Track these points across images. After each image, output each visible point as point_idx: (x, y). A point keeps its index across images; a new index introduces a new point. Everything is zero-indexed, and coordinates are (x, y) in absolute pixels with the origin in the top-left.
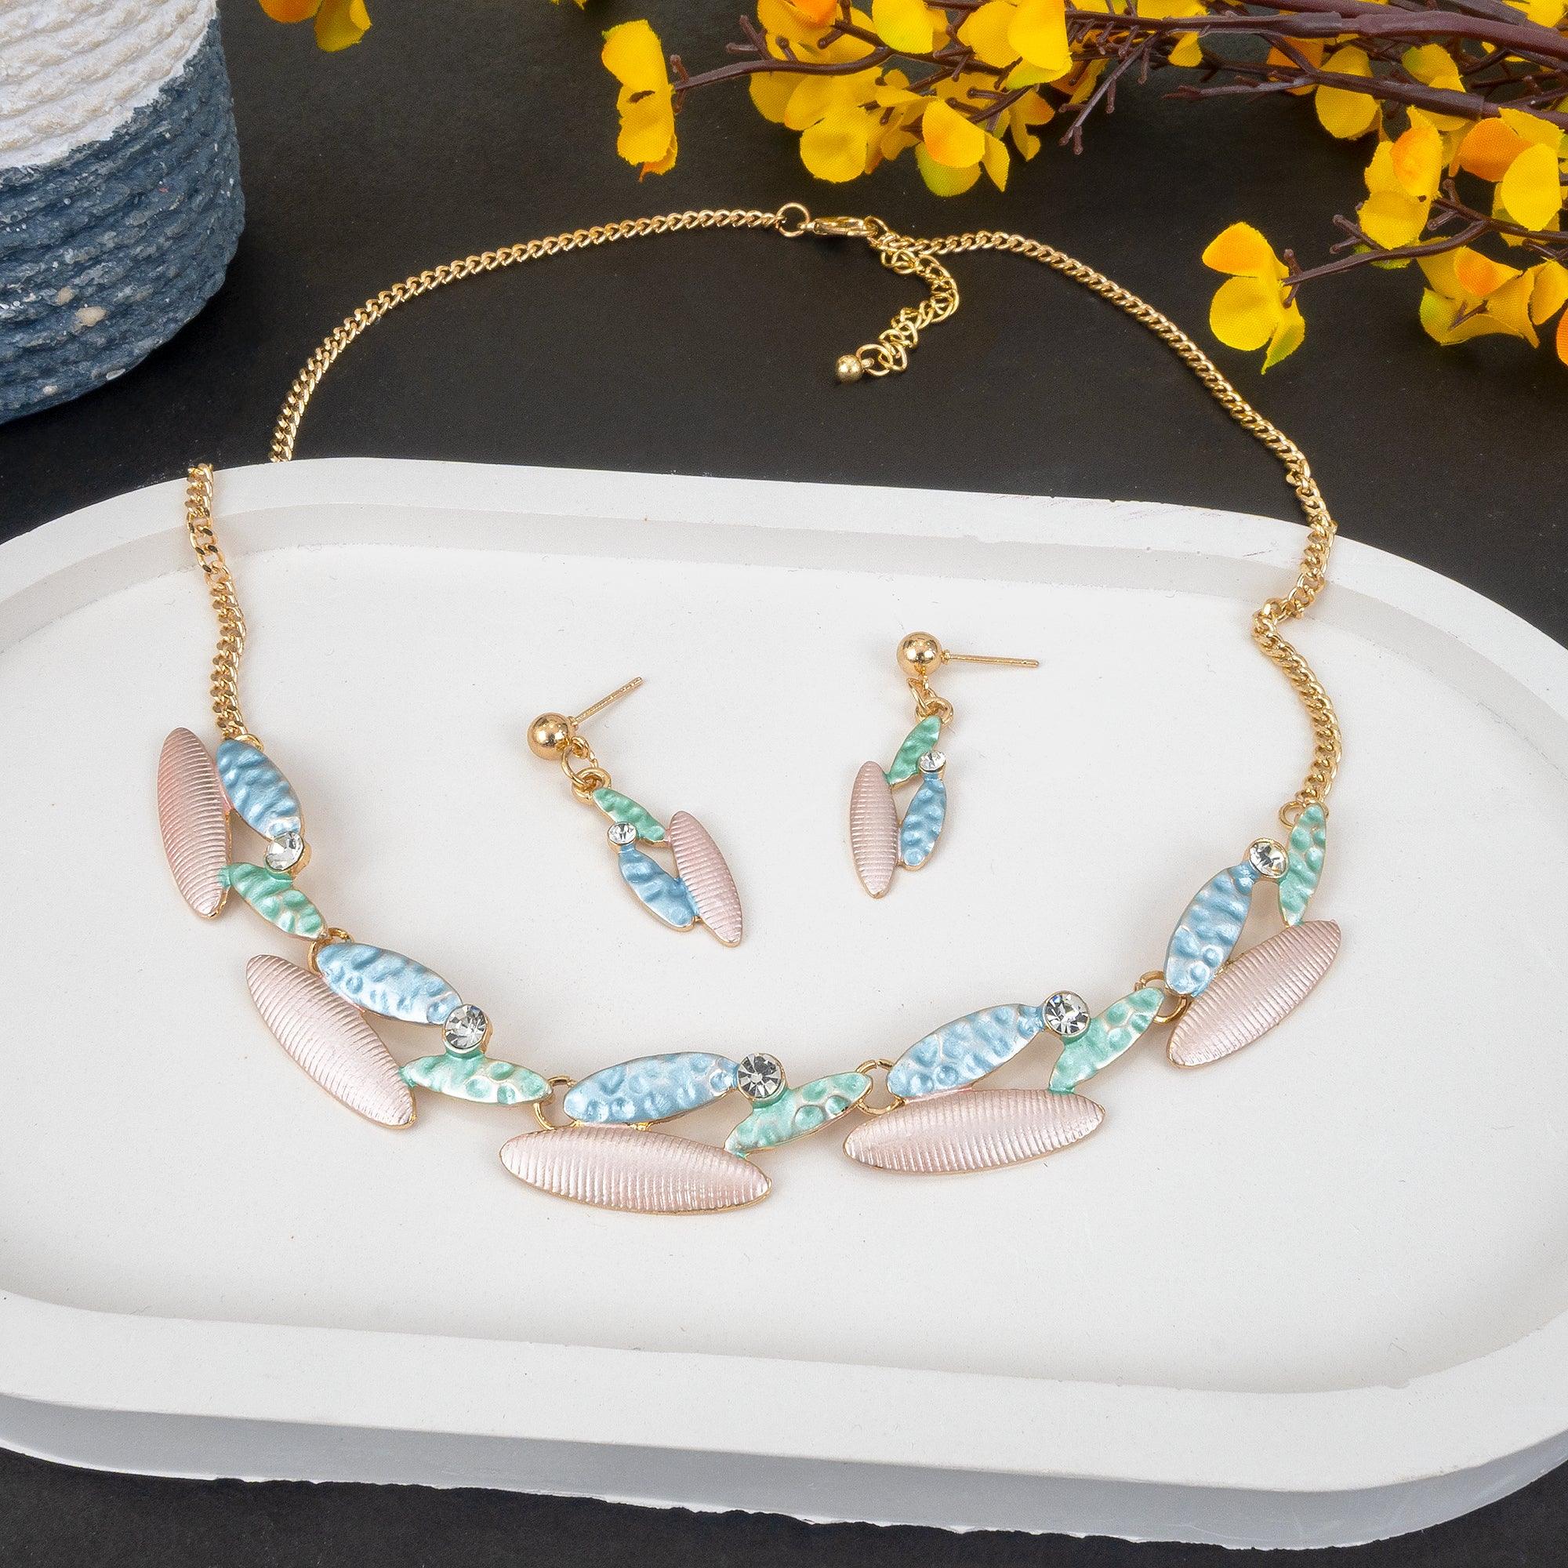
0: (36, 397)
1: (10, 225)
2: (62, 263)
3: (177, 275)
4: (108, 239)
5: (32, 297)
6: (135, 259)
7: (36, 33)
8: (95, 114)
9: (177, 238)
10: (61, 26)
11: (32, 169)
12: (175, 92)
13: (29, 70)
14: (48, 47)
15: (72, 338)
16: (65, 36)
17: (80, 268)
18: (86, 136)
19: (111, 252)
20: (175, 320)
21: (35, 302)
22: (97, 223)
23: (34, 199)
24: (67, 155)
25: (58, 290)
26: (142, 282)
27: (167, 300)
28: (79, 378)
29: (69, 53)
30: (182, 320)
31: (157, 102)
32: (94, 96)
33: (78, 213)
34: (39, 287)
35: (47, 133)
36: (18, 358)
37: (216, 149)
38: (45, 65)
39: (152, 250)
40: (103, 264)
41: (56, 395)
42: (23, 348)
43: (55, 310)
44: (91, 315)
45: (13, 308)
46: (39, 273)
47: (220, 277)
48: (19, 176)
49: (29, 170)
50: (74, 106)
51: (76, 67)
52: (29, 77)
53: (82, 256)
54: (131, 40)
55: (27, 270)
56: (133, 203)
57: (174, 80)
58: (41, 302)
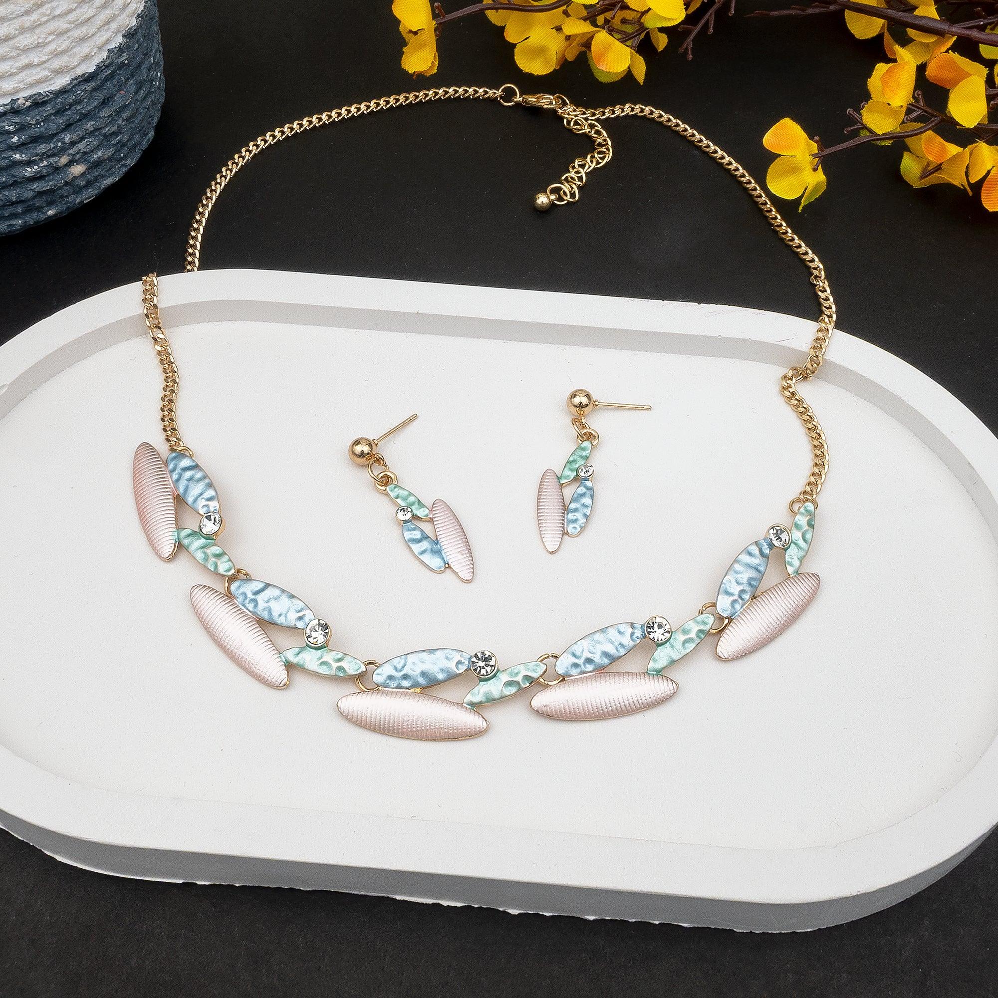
0: (43, 217)
1: (34, 125)
2: (63, 143)
3: (128, 140)
4: (90, 125)
5: (45, 163)
6: (105, 136)
7: (54, 17)
8: (87, 58)
9: (128, 119)
10: (70, 11)
11: (49, 92)
12: (130, 35)
13: (51, 38)
14: (62, 24)
15: (66, 183)
16: (71, 17)
17: (73, 143)
18: (80, 71)
19: (91, 132)
20: (125, 165)
21: (47, 166)
22: (85, 116)
23: (49, 109)
24: (69, 82)
25: (60, 157)
26: (107, 147)
27: (122, 155)
28: (68, 205)
29: (73, 25)
30: (130, 165)
31: (121, 44)
32: (85, 49)
33: (73, 114)
34: (49, 157)
35: (58, 72)
36: (34, 198)
37: (152, 61)
38: (58, 35)
39: (114, 129)
40: (86, 140)
41: (55, 215)
42: (38, 192)
43: (57, 169)
44: (77, 169)
45: (33, 170)
46: (50, 149)
47: (151, 134)
48: (41, 97)
49: (47, 93)
50: (75, 55)
51: (77, 33)
52: (50, 42)
53: (75, 137)
54: (108, 12)
55: (42, 148)
56: (105, 103)
57: (130, 29)
58: (50, 165)
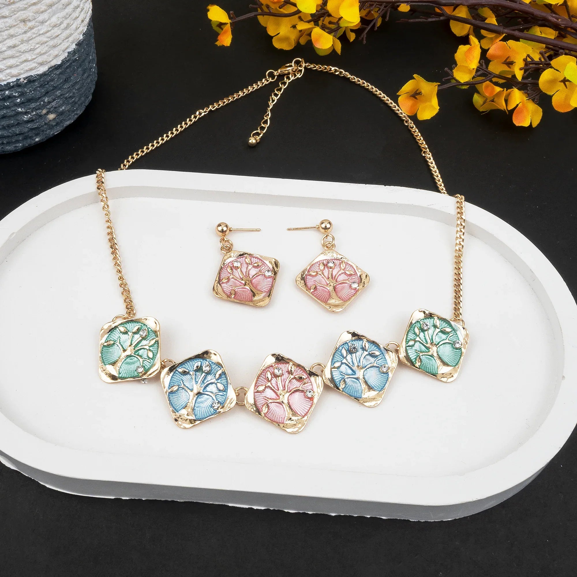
0: (33, 142)
1: (29, 93)
2: (44, 102)
3: (79, 100)
4: (58, 93)
5: (34, 113)
6: (66, 98)
7: (40, 35)
8: (56, 56)
9: (78, 89)
10: (48, 31)
11: (37, 75)
12: (79, 44)
13: (37, 46)
14: (44, 39)
15: (46, 124)
16: (48, 34)
17: (49, 103)
18: (53, 63)
19: (59, 96)
20: (77, 114)
21: (35, 114)
22: (55, 88)
23: (37, 84)
24: (47, 70)
25: (42, 110)
26: (68, 104)
27: (75, 108)
28: (47, 135)
29: (49, 39)
30: (79, 114)
31: (75, 49)
32: (55, 52)
33: (49, 86)
34: (37, 110)
35: (41, 64)
36: (28, 131)
37: (91, 58)
38: (42, 44)
39: (71, 94)
40: (56, 101)
41: (39, 141)
42: (31, 128)
43: (41, 116)
44: (51, 116)
45: (28, 117)
46: (37, 106)
47: (90, 97)
48: (33, 78)
49: (36, 75)
50: (50, 55)
51: (51, 43)
52: (37, 48)
53: (50, 99)
54: (68, 32)
55: (33, 105)
56: (66, 81)
57: (80, 41)
58: (37, 114)
